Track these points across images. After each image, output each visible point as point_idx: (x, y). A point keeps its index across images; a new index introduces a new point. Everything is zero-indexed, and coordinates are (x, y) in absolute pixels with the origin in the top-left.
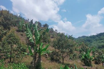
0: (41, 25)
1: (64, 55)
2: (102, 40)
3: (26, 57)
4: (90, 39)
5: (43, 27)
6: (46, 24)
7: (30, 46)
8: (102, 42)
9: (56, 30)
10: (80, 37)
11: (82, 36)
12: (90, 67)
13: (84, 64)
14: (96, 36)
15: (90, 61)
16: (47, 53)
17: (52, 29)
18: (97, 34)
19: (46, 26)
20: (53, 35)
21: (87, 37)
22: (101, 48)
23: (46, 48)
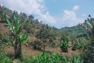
0: (26, 16)
1: (45, 44)
2: (81, 31)
3: (9, 47)
4: (71, 29)
5: (28, 18)
6: (31, 15)
7: (13, 37)
8: (81, 32)
9: (41, 21)
10: (63, 28)
11: (64, 27)
12: (67, 53)
13: (62, 51)
14: (76, 26)
15: (67, 48)
16: (27, 43)
17: (37, 20)
18: (77, 25)
19: (31, 17)
20: (38, 26)
21: (69, 28)
22: (80, 37)
23: (26, 38)
